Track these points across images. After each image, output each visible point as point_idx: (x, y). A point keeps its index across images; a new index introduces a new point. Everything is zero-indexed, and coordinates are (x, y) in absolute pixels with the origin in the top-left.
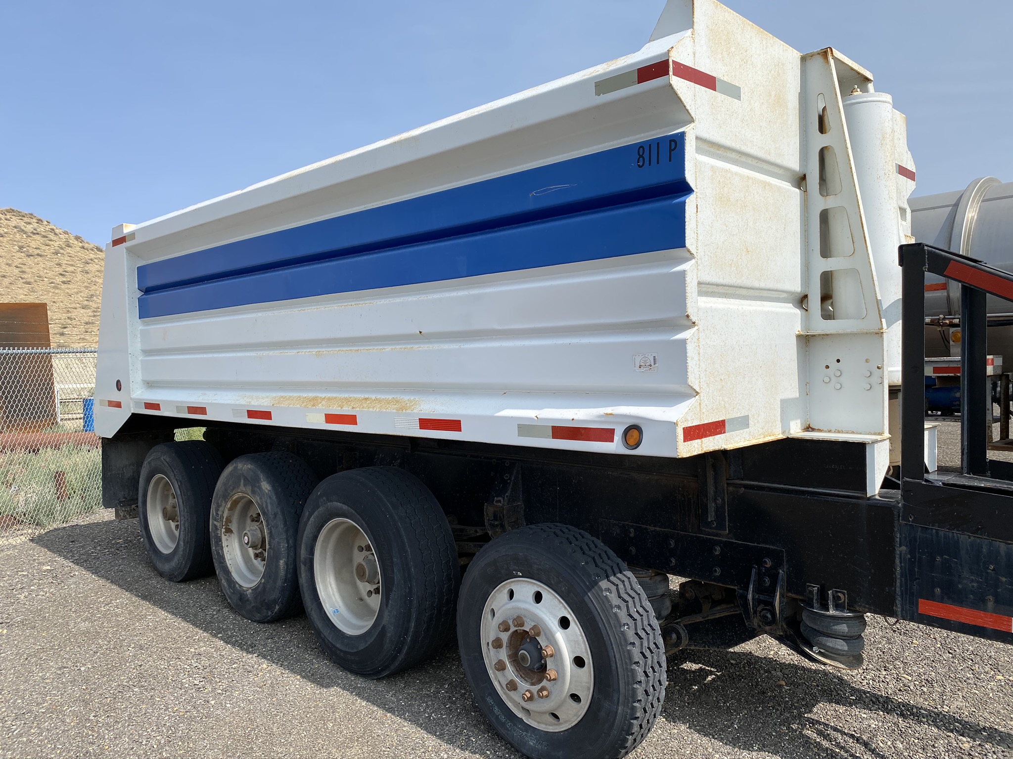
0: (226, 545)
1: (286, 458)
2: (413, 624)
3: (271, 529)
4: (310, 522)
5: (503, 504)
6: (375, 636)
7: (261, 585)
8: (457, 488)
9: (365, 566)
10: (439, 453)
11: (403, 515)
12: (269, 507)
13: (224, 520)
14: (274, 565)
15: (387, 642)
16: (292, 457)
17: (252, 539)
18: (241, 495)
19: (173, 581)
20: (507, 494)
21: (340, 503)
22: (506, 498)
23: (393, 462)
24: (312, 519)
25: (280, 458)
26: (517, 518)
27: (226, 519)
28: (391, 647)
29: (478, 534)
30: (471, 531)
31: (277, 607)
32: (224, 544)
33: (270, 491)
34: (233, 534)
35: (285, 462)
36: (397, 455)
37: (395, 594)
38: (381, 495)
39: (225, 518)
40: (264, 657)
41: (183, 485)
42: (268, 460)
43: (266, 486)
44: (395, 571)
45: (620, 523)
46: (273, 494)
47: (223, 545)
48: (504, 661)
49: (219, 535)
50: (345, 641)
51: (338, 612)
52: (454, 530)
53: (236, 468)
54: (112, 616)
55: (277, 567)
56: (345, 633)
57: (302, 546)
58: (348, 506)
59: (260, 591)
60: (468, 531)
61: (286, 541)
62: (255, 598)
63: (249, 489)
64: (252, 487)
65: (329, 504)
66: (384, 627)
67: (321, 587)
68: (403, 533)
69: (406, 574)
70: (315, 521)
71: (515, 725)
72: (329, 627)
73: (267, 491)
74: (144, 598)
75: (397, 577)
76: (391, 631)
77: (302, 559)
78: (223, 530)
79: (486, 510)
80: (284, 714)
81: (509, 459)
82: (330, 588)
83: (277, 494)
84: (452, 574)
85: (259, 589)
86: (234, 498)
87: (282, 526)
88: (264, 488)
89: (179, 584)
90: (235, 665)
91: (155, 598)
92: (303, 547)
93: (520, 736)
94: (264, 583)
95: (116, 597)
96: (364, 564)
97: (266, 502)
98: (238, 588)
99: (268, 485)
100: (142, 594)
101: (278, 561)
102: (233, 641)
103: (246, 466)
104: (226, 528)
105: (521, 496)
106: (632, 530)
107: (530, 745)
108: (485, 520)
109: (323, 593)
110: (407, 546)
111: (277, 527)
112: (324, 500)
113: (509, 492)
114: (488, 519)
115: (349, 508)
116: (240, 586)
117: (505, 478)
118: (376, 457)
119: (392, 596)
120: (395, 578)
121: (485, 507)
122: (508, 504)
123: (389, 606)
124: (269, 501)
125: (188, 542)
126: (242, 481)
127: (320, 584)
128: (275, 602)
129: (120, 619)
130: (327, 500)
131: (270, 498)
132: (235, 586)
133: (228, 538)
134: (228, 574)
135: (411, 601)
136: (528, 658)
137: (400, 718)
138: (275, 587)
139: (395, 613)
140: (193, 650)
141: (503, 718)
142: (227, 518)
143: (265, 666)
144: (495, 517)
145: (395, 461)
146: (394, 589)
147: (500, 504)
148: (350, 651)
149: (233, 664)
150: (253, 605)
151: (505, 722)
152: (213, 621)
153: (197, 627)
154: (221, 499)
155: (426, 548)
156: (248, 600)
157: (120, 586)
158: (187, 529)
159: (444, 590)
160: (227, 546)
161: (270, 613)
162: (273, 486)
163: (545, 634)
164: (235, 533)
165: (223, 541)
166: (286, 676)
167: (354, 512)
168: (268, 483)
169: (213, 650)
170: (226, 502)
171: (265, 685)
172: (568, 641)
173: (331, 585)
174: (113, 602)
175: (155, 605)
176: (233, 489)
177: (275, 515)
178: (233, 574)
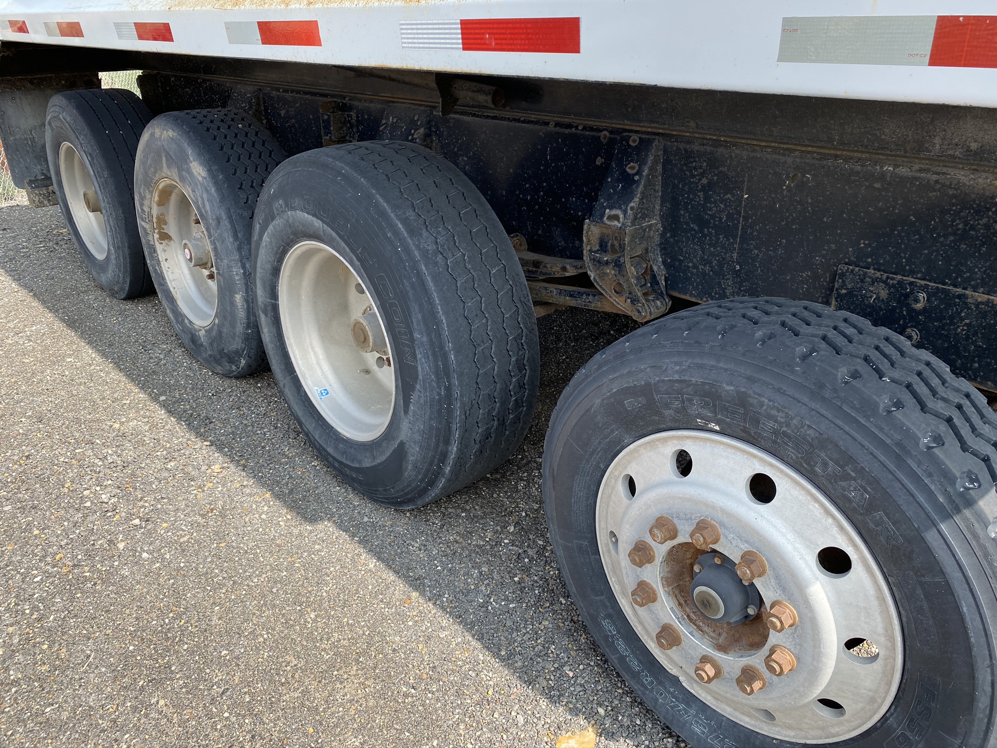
0: (164, 258)
1: (233, 120)
2: (455, 449)
3: (215, 244)
4: (263, 244)
5: (623, 224)
6: (388, 454)
7: (216, 327)
8: (527, 186)
9: (367, 327)
10: (494, 118)
11: (430, 248)
12: (208, 208)
13: (155, 220)
14: (228, 300)
15: (410, 468)
16: (243, 119)
17: (196, 254)
18: (168, 182)
19: (116, 297)
20: (632, 204)
21: (308, 213)
22: (629, 211)
23: (413, 131)
24: (265, 238)
25: (222, 121)
26: (647, 250)
27: (156, 218)
28: (416, 476)
29: (567, 274)
30: (554, 265)
31: (243, 362)
32: (162, 256)
33: (205, 178)
34: (172, 242)
35: (229, 127)
36: (418, 120)
37: (420, 397)
38: (385, 205)
39: (155, 216)
40: (220, 449)
41: (95, 161)
42: (201, 123)
43: (198, 170)
44: (419, 356)
45: (893, 279)
46: (211, 185)
47: (161, 260)
48: (654, 586)
49: (152, 243)
50: (341, 445)
51: (327, 394)
52: (524, 263)
53: (152, 135)
54: (17, 355)
55: (233, 304)
56: (340, 433)
57: (257, 282)
58: (324, 222)
59: (217, 334)
60: (548, 266)
61: (239, 264)
62: (211, 344)
63: (174, 173)
64: (179, 170)
65: (289, 213)
66: (402, 444)
67: (297, 352)
68: (431, 284)
69: (440, 363)
70: (271, 241)
71: (660, 683)
72: (314, 418)
73: (200, 179)
74: (71, 324)
75: (423, 366)
76: (414, 453)
77: (260, 303)
78: (156, 236)
79: (587, 232)
80: (235, 582)
81: (637, 132)
82: (312, 354)
83: (216, 183)
84: (526, 358)
85: (214, 333)
86: (161, 187)
87: (231, 240)
88: (195, 173)
89: (124, 302)
90: (172, 464)
91: (86, 326)
92: (259, 283)
93: (672, 707)
94: (218, 325)
95: (33, 321)
96: (365, 324)
97: (202, 198)
98: (188, 324)
99: (201, 168)
100: (69, 318)
101: (232, 296)
102: (179, 410)
103: (165, 132)
104: (159, 233)
105: (658, 207)
106: (922, 296)
107: (694, 733)
108: (585, 252)
109: (300, 362)
110: (441, 313)
111: (223, 241)
112: (281, 207)
113: (637, 200)
114: (589, 248)
115: (325, 226)
116: (190, 322)
117: (628, 170)
118: (384, 122)
119: (414, 397)
120: (419, 369)
121: (585, 227)
122: (633, 224)
123: (411, 413)
124: (205, 196)
125: (119, 247)
126: (164, 159)
127: (295, 348)
128: (238, 353)
129: (27, 361)
130: (287, 206)
131: (207, 191)
132: (183, 321)
133: (165, 248)
134: (173, 302)
135: (450, 411)
136: (717, 603)
137: (435, 604)
138: (234, 334)
139: (422, 427)
140: (117, 426)
141: (635, 665)
142: (158, 218)
143: (216, 468)
144: (603, 247)
145: (415, 131)
146: (418, 387)
147: (616, 223)
148: (348, 463)
149: (170, 461)
150: (210, 353)
151: (639, 673)
152: (158, 369)
153: (132, 381)
154: (142, 188)
155: (477, 315)
156: (202, 345)
157: (44, 302)
158: (113, 229)
159: (511, 388)
160: (166, 260)
161: (234, 368)
162: (210, 171)
163: (777, 577)
164: (176, 240)
165: (159, 252)
166: (248, 491)
167: (334, 234)
168: (201, 164)
169: (147, 428)
170: (151, 192)
171: (212, 510)
172: (840, 603)
173: (313, 349)
174: (27, 329)
175: (82, 337)
176: (155, 172)
177: (218, 220)
178: (179, 303)
